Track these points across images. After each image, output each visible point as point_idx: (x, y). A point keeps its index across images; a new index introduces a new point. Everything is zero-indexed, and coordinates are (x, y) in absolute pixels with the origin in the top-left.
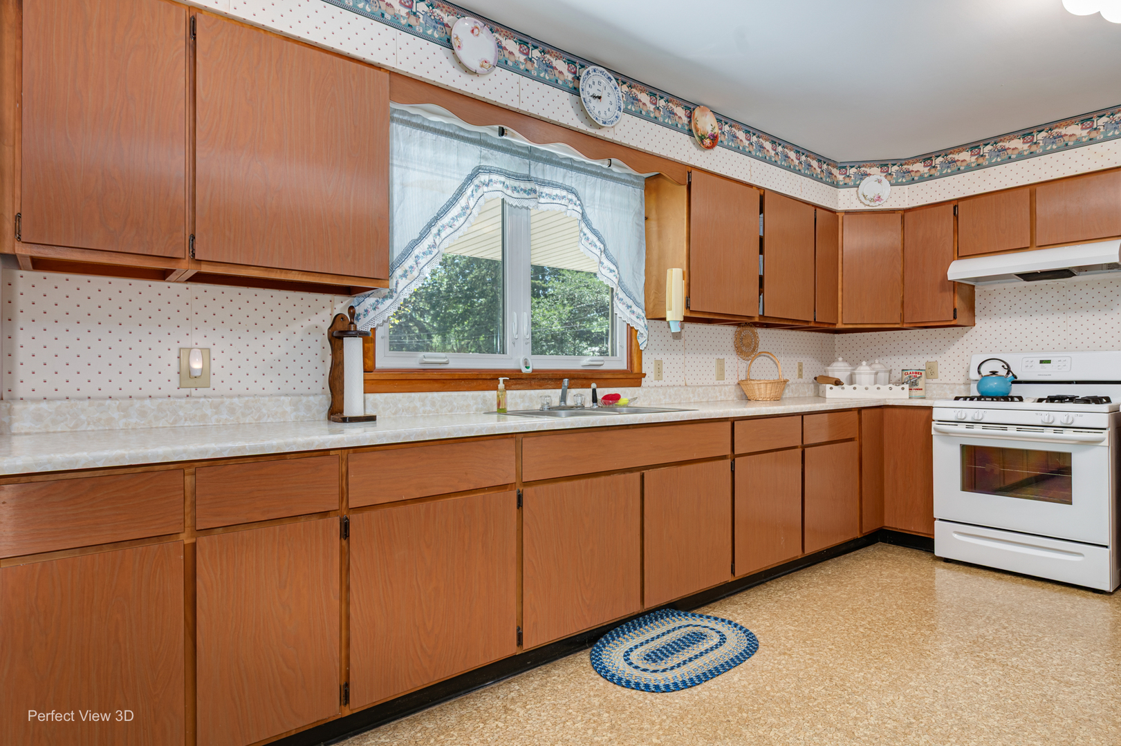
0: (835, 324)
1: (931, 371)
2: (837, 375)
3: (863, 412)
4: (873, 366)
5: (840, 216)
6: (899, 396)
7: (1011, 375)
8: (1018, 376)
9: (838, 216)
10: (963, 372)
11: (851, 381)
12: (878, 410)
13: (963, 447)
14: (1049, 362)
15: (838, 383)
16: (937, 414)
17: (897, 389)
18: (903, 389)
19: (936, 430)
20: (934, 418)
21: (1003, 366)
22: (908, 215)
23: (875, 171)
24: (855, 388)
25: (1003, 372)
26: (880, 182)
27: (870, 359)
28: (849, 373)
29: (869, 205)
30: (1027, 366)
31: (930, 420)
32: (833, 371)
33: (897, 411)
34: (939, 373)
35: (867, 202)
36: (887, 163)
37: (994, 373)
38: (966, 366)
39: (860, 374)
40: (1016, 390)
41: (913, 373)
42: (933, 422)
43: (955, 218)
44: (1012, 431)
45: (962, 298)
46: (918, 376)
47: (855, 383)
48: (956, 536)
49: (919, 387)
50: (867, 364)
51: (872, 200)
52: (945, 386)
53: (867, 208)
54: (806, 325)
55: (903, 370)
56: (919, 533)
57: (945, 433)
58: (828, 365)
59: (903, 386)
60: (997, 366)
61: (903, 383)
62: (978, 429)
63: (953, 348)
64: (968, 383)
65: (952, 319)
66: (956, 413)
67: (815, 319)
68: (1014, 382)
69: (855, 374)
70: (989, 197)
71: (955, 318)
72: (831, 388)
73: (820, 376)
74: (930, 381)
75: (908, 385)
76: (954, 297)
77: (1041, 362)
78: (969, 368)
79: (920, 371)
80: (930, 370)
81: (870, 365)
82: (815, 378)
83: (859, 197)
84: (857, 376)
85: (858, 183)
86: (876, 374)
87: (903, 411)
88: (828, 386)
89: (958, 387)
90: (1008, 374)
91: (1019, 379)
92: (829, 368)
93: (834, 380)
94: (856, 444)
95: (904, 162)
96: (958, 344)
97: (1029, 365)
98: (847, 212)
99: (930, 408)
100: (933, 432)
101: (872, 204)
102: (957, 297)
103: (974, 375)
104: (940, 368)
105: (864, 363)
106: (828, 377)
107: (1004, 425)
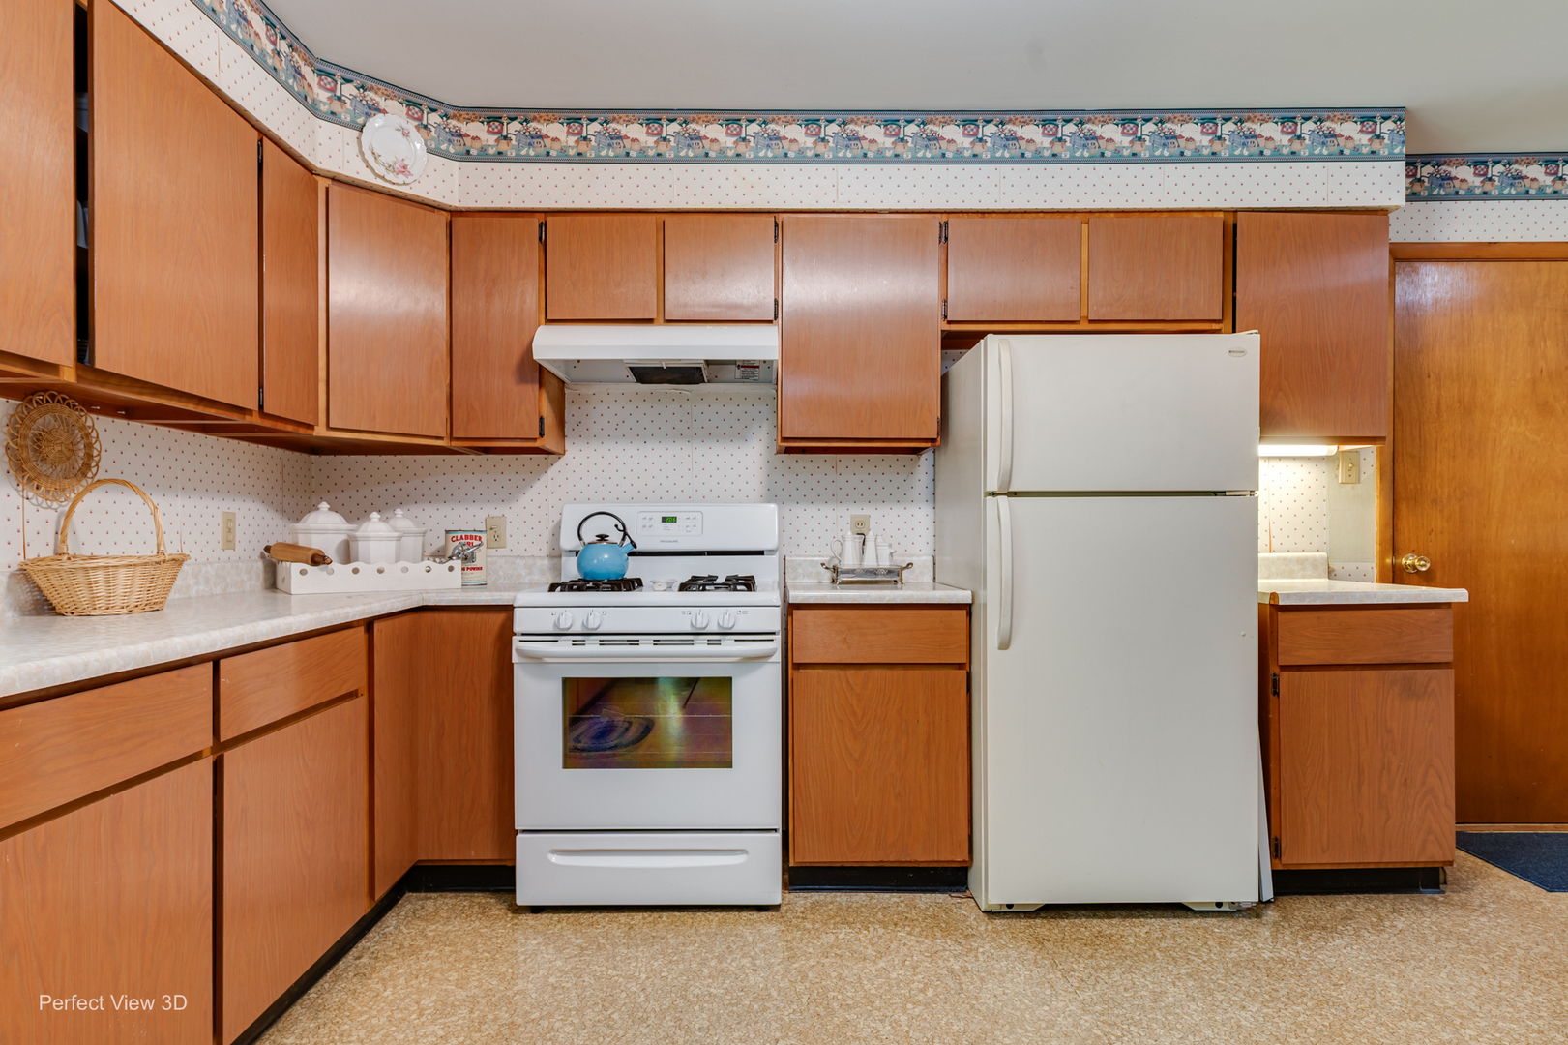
0: (311, 427)
1: (495, 533)
2: (316, 543)
3: (377, 626)
4: (391, 521)
5: (322, 183)
6: (445, 585)
7: (627, 541)
8: (637, 545)
9: (316, 182)
10: (547, 535)
11: (348, 554)
12: (407, 618)
13: (565, 681)
14: (673, 519)
15: (318, 559)
16: (522, 622)
17: (439, 569)
18: (451, 569)
19: (520, 652)
20: (516, 629)
21: (616, 526)
22: (458, 221)
23: (395, 108)
24: (356, 571)
25: (615, 536)
26: (406, 134)
27: (385, 507)
28: (343, 537)
29: (383, 178)
30: (644, 527)
31: (506, 633)
32: (308, 532)
33: (445, 617)
34: (508, 536)
35: (381, 170)
36: (419, 101)
37: (602, 538)
38: (551, 525)
39: (367, 539)
40: (634, 568)
41: (467, 537)
42: (514, 637)
43: (542, 247)
44: (646, 646)
45: (551, 400)
46: (476, 543)
47: (357, 561)
48: (554, 859)
49: (477, 564)
50: (380, 519)
51: (389, 168)
52: (518, 561)
53: (380, 182)
54: (237, 419)
55: (447, 532)
56: (483, 861)
57: (536, 659)
58: (298, 520)
59: (450, 563)
60: (606, 525)
61: (450, 558)
62: (592, 646)
63: (531, 493)
64: (556, 555)
65: (537, 436)
66: (555, 618)
67: (261, 407)
68: (632, 554)
69: (355, 539)
70: (596, 218)
71: (541, 435)
72: (303, 572)
73: (279, 544)
74: (492, 552)
75: (460, 561)
76: (540, 395)
77: (664, 519)
78: (558, 527)
79: (478, 534)
80: (493, 532)
81: (386, 520)
82: (267, 549)
83: (362, 154)
84: (360, 543)
85: (360, 120)
86: (399, 539)
87: (456, 616)
88: (296, 567)
89: (539, 563)
90: (623, 539)
91: (640, 548)
92: (299, 526)
93: (311, 553)
94: (362, 701)
95: (451, 112)
96: (538, 486)
97: (648, 525)
98: (336, 179)
99: (509, 609)
100: (515, 658)
101: (390, 176)
102: (544, 396)
103: (569, 541)
104: (510, 529)
105: (375, 515)
106: (295, 546)
107: (633, 637)
